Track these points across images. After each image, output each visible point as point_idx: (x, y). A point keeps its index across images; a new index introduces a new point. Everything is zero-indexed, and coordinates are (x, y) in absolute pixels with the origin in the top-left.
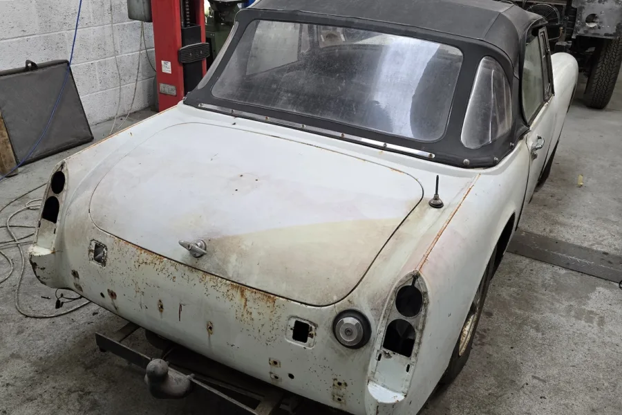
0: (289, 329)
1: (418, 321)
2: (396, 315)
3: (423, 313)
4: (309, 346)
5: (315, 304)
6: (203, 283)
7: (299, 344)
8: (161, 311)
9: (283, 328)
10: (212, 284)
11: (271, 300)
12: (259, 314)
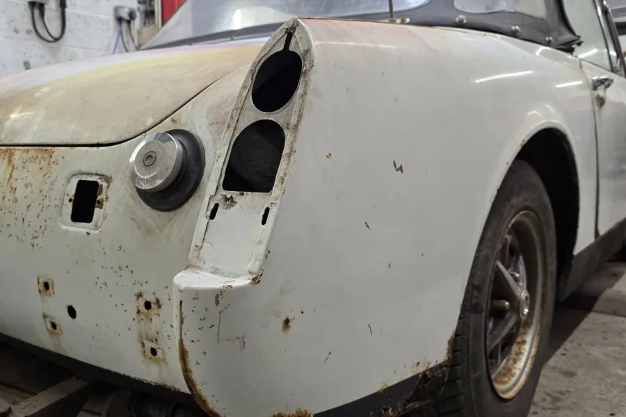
0: (66, 201)
1: (289, 115)
2: (254, 115)
3: (299, 91)
4: (96, 227)
5: (113, 140)
7: (81, 228)
9: (58, 202)
11: (46, 156)
12: (26, 186)
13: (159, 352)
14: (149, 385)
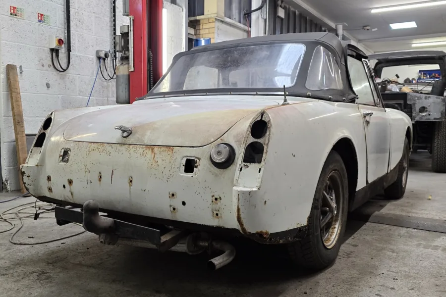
0: (182, 165)
1: (265, 140)
2: (252, 140)
3: (268, 133)
4: (195, 174)
5: (199, 145)
6: (128, 151)
7: (189, 175)
8: (100, 181)
9: (178, 166)
10: (134, 149)
11: (170, 150)
12: (163, 160)
13: (219, 215)
14: (213, 227)
